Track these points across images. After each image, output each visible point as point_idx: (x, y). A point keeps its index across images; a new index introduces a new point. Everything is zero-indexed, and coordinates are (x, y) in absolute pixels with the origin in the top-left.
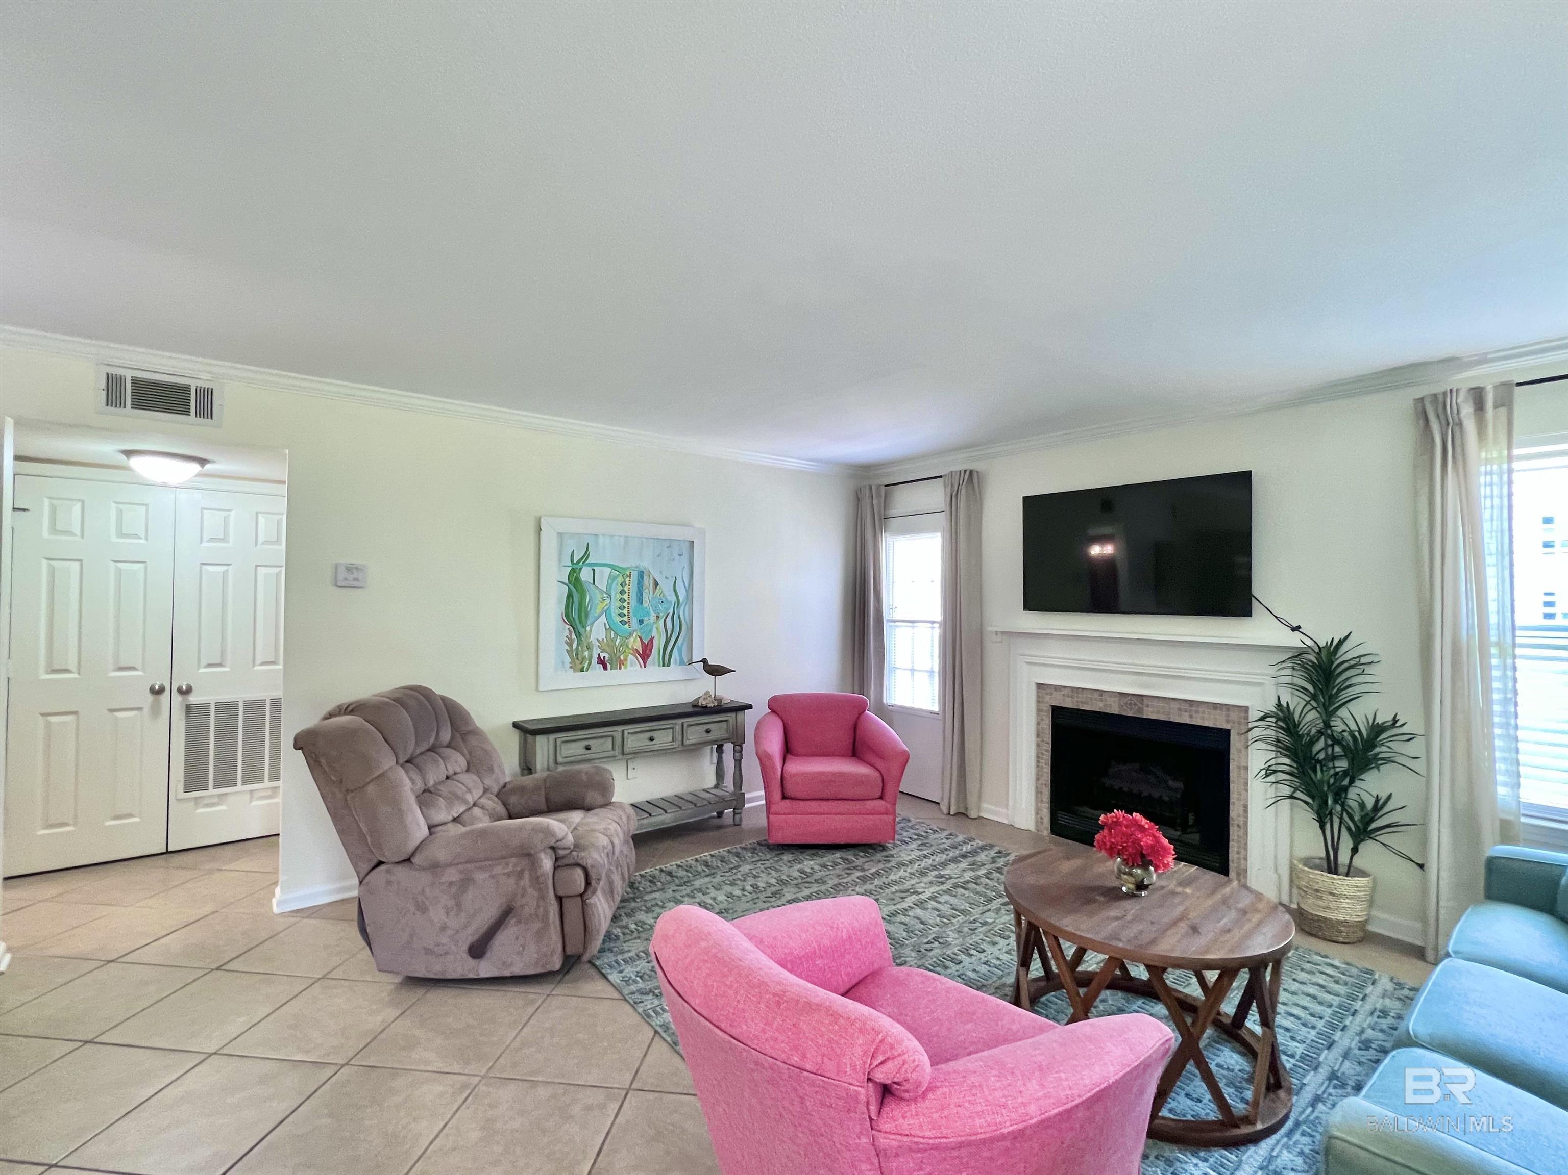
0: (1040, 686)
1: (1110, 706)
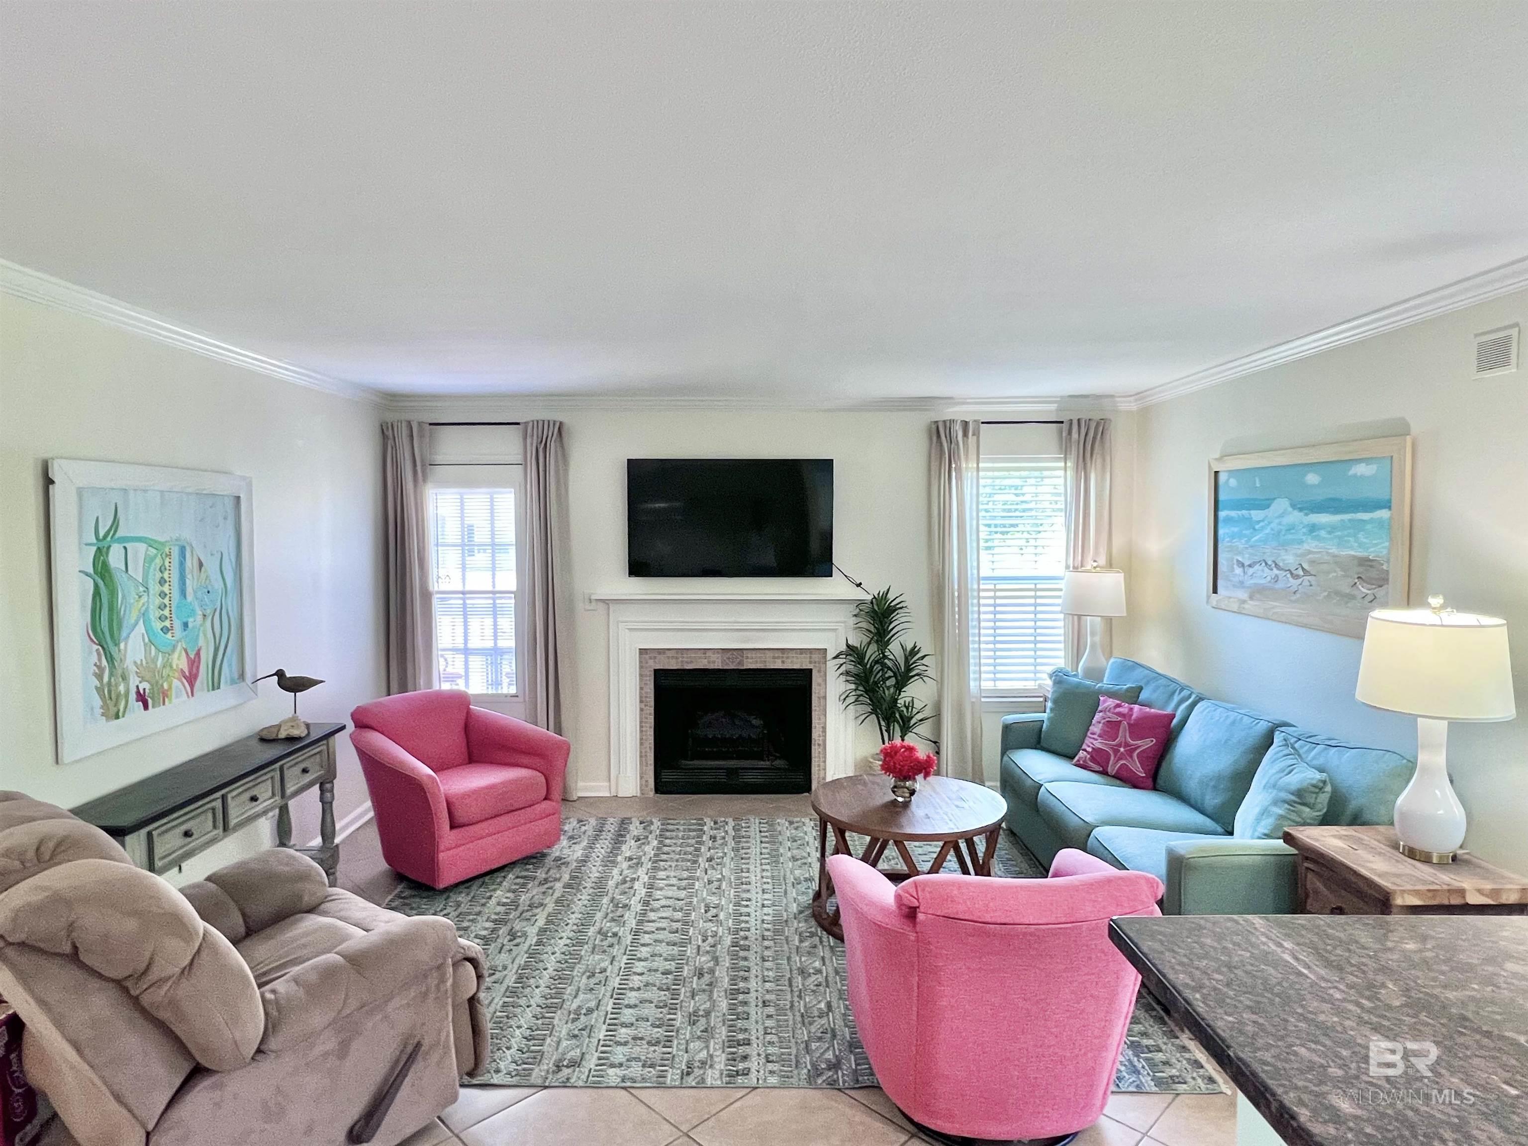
0: (642, 651)
1: (714, 662)
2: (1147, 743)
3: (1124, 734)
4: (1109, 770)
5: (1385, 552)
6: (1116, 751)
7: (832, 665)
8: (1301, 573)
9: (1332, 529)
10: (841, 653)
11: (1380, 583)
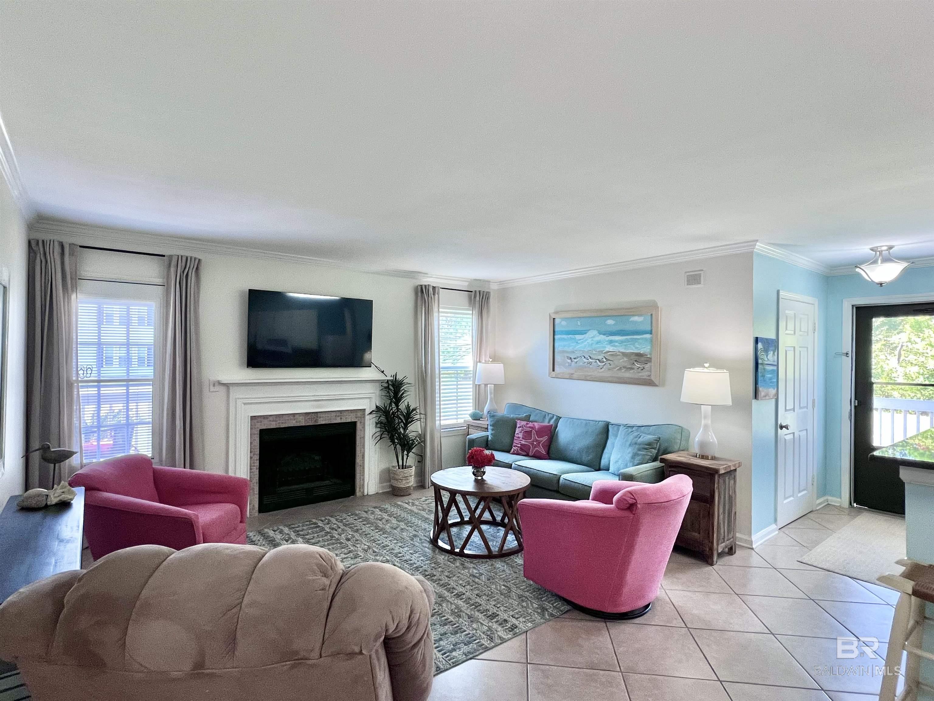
0: (253, 418)
2: (545, 439)
3: (534, 436)
4: (530, 454)
5: (648, 350)
6: (533, 444)
7: (367, 417)
8: (605, 360)
9: (622, 342)
10: (373, 411)
11: (646, 362)
